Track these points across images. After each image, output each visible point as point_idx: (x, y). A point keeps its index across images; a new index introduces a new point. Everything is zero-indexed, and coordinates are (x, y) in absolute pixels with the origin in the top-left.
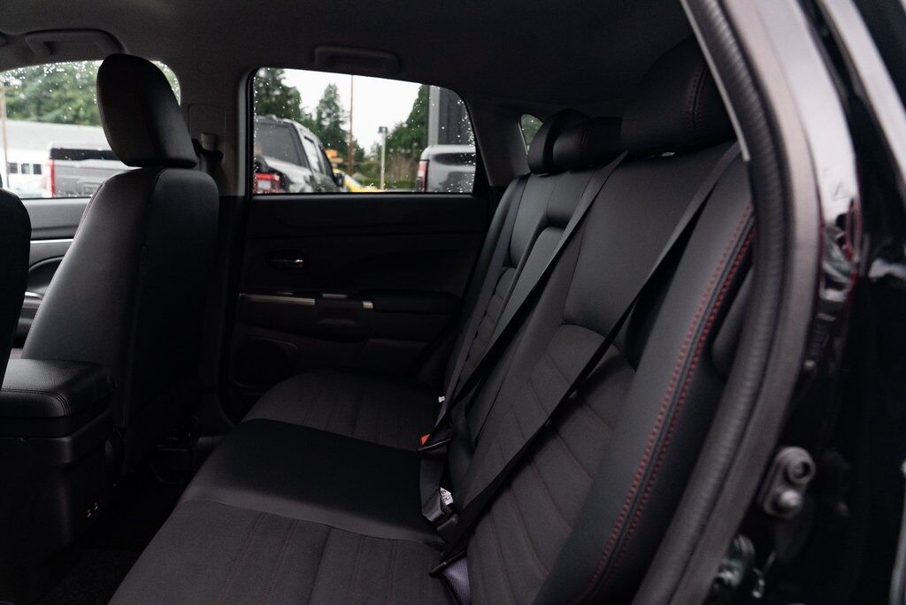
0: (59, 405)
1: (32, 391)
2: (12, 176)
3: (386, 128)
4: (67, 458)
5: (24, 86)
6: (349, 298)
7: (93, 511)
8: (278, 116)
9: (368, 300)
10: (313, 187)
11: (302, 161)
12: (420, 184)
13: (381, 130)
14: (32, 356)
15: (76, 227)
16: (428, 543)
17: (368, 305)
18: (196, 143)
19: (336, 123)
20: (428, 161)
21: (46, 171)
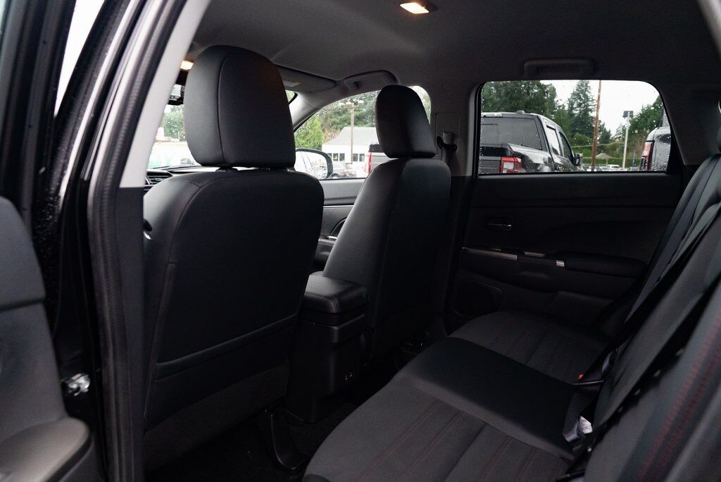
0: (333, 306)
1: (320, 295)
2: (354, 163)
3: (632, 112)
4: (335, 340)
5: (366, 104)
6: (545, 257)
7: (348, 377)
8: (526, 112)
9: (560, 260)
10: (550, 166)
11: (543, 145)
12: (642, 163)
13: (625, 115)
14: (327, 275)
15: (356, 197)
16: (563, 459)
17: (561, 264)
18: (439, 140)
19: (587, 110)
20: (653, 141)
21: (366, 159)
